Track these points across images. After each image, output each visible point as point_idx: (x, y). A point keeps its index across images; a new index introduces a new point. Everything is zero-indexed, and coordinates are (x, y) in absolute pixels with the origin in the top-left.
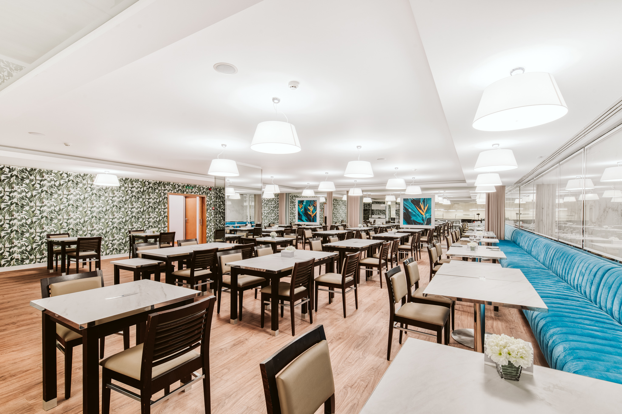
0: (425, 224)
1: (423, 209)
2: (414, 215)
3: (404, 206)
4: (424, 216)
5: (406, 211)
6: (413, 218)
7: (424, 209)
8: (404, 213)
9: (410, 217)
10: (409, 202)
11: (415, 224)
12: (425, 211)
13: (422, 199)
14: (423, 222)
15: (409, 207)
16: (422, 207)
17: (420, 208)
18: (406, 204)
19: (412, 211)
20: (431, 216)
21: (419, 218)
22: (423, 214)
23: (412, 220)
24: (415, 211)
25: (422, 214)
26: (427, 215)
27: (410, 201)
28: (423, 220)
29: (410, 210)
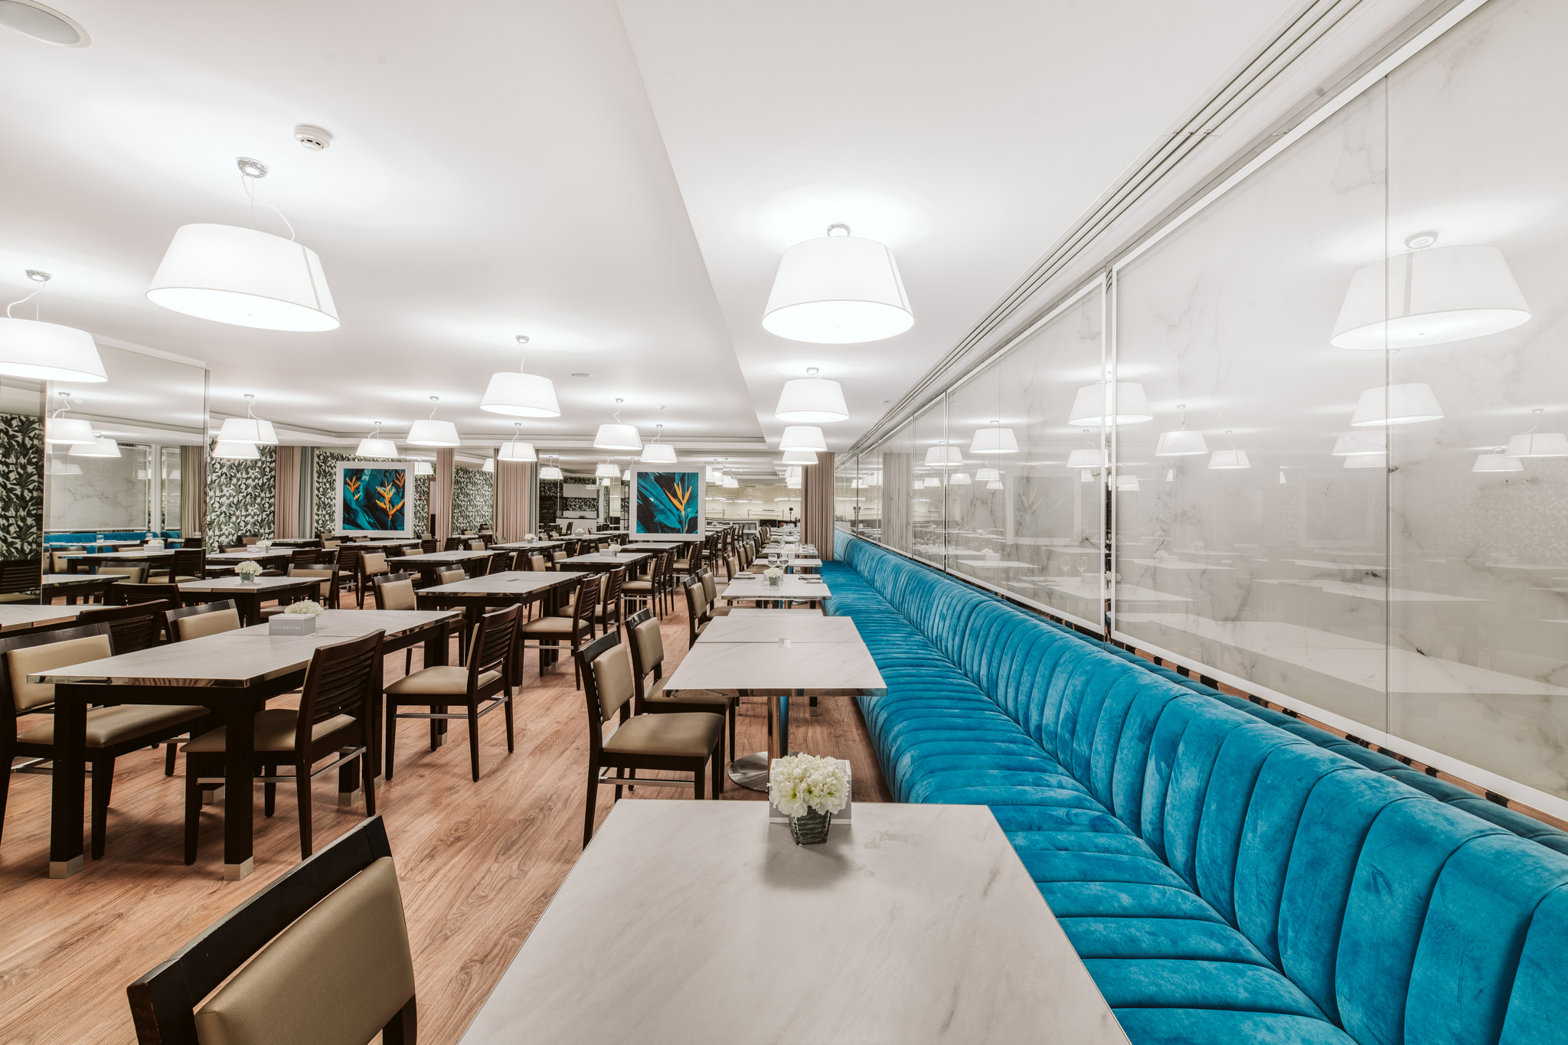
0: (685, 531)
1: (681, 499)
2: (662, 512)
3: (638, 490)
4: (683, 513)
5: (643, 501)
6: (660, 518)
7: (683, 496)
8: (639, 507)
9: (653, 516)
10: (650, 481)
11: (663, 532)
12: (684, 502)
13: (679, 473)
14: (680, 527)
15: (651, 493)
16: (679, 493)
17: (675, 496)
18: (644, 484)
19: (656, 502)
20: (697, 512)
21: (672, 517)
22: (681, 508)
23: (656, 523)
24: (663, 502)
25: (678, 509)
26: (689, 510)
27: (653, 478)
28: (680, 522)
29: (652, 499)
